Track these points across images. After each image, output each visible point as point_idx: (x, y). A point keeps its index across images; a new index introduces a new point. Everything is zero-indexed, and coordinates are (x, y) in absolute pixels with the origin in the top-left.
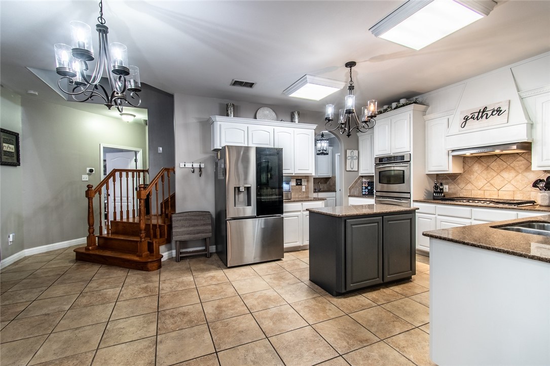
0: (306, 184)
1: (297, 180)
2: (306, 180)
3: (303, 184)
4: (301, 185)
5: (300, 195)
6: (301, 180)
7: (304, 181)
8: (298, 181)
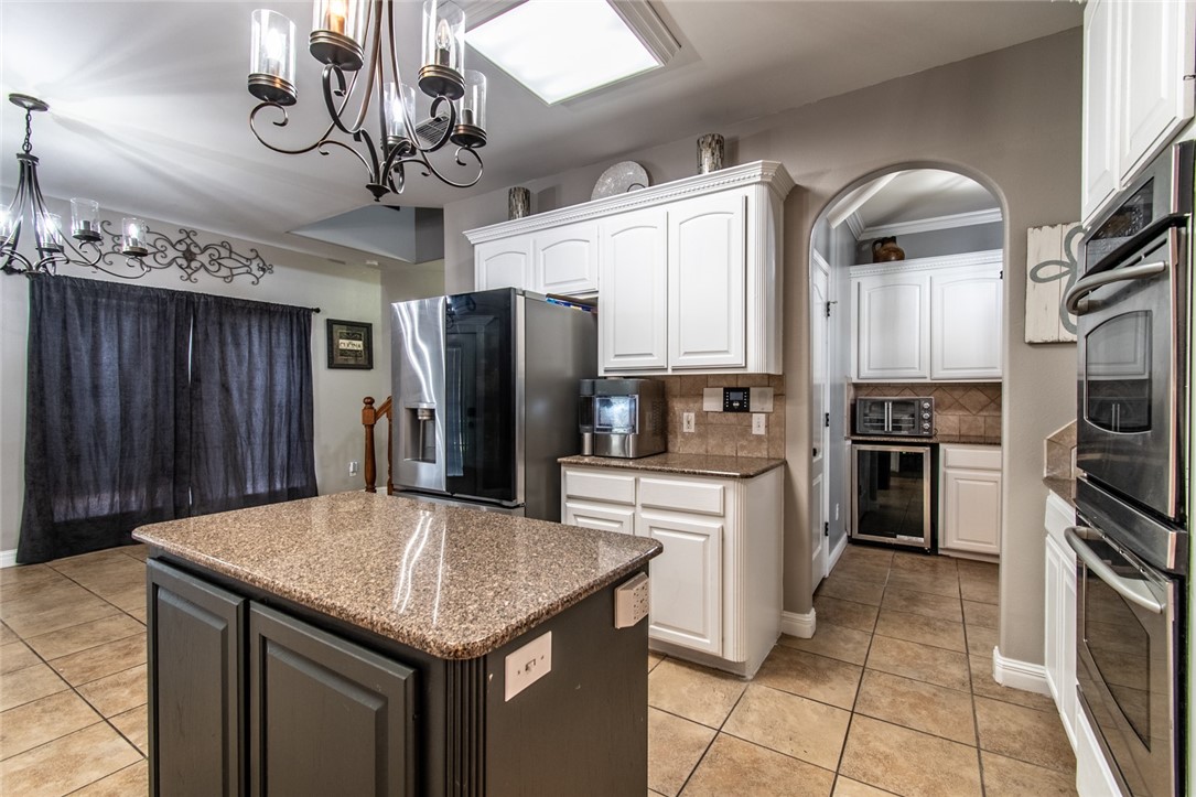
0: (769, 407)
1: (727, 390)
2: (770, 391)
3: (754, 405)
4: (747, 410)
5: (743, 447)
6: (747, 390)
7: (762, 396)
8: (733, 396)
